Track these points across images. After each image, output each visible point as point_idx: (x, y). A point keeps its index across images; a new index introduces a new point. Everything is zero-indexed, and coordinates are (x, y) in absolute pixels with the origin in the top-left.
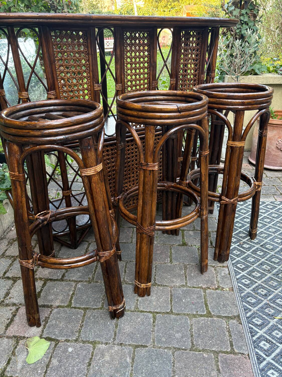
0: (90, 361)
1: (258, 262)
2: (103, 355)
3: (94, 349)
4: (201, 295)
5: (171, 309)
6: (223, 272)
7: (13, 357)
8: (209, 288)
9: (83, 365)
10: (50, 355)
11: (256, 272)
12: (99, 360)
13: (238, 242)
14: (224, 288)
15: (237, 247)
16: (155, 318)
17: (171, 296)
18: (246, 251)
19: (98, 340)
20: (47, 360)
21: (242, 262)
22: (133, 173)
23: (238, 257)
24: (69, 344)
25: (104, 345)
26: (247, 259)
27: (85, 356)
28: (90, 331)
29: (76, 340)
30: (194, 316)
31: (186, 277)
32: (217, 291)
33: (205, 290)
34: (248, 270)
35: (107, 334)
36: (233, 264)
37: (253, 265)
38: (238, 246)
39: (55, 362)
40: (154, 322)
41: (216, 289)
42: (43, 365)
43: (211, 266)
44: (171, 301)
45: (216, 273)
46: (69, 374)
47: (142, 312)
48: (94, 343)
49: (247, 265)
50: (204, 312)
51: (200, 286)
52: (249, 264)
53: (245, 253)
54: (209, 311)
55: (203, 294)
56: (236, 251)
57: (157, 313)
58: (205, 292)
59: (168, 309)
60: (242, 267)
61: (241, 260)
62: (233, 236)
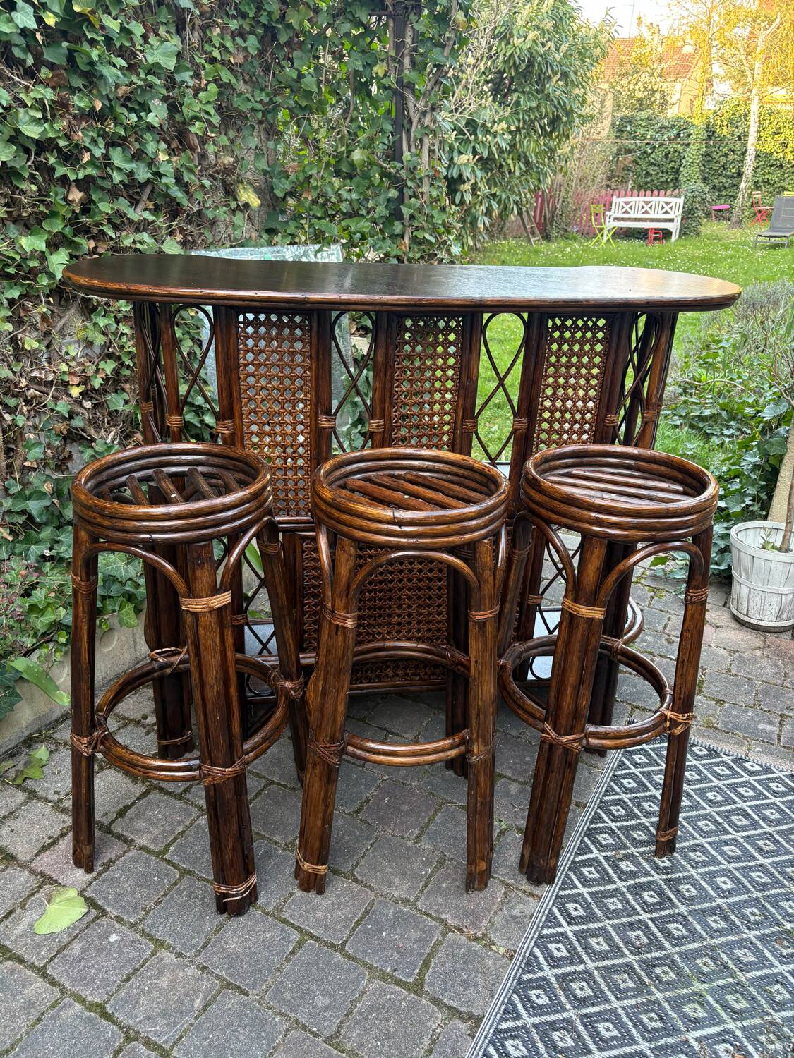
0: (133, 974)
1: (629, 916)
2: (160, 973)
3: (152, 955)
4: (431, 937)
5: (346, 942)
6: (522, 906)
7: (19, 910)
8: (460, 929)
9: (117, 975)
10: (76, 933)
11: (601, 939)
12: (149, 978)
13: (613, 850)
14: (494, 944)
15: (602, 860)
16: (300, 945)
17: (366, 912)
18: (616, 879)
19: (169, 941)
20: (66, 939)
21: (585, 900)
23: (584, 886)
24: (117, 925)
25: (173, 956)
26: (607, 898)
27: (130, 961)
28: (167, 918)
29: (133, 925)
30: (383, 976)
31: (426, 885)
32: (474, 943)
33: (448, 929)
34: (585, 927)
35: (193, 937)
36: (558, 897)
37: (609, 919)
38: (607, 858)
39: (76, 948)
40: (292, 953)
41: (476, 939)
42: (56, 945)
43: (502, 881)
44: (357, 924)
45: (502, 903)
46: (85, 979)
47: (284, 921)
48: (159, 944)
49: (594, 913)
50: (409, 977)
51: (443, 916)
52: (599, 913)
53: (611, 881)
54: (423, 981)
55: (438, 936)
56: (592, 869)
57: (312, 936)
58: (444, 935)
59: (338, 939)
60: (574, 913)
61: (587, 896)
62: (612, 830)
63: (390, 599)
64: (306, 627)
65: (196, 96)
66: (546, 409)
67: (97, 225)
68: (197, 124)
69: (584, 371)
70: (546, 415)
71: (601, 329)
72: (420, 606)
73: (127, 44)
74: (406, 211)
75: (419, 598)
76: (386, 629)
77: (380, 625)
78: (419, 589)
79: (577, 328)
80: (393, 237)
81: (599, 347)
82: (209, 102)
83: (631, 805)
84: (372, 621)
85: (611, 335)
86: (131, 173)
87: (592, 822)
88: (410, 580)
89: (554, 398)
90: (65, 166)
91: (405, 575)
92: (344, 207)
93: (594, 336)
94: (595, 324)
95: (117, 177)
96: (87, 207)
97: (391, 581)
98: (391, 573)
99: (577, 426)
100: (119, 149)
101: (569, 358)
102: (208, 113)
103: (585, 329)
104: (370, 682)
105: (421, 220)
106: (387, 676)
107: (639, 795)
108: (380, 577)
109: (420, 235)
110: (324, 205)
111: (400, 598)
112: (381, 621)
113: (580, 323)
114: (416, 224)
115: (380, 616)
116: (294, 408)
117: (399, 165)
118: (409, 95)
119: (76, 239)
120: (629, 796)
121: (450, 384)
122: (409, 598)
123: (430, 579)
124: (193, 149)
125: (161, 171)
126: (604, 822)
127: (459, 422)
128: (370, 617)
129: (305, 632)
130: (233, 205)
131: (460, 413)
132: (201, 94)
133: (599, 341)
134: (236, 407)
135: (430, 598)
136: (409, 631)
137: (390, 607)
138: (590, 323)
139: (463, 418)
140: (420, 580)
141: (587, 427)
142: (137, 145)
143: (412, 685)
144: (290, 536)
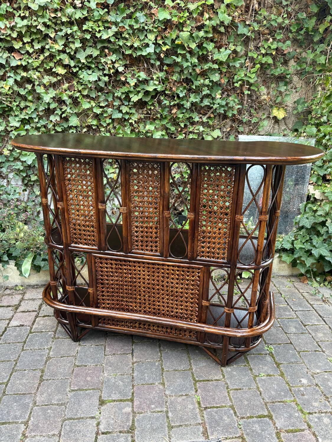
63: (135, 290)
64: (99, 297)
72: (149, 296)
75: (149, 292)
76: (134, 304)
77: (131, 302)
78: (149, 288)
84: (127, 299)
88: (144, 283)
91: (142, 280)
97: (135, 282)
98: (135, 278)
104: (128, 328)
106: (135, 327)
108: (129, 280)
111: (140, 291)
112: (131, 300)
115: (131, 298)
116: (88, 199)
122: (144, 292)
123: (154, 285)
127: (162, 212)
128: (126, 297)
129: (98, 299)
131: (162, 208)
134: (64, 197)
135: (154, 293)
136: (145, 307)
137: (135, 295)
139: (163, 210)
140: (149, 284)
143: (147, 333)
144: (89, 255)
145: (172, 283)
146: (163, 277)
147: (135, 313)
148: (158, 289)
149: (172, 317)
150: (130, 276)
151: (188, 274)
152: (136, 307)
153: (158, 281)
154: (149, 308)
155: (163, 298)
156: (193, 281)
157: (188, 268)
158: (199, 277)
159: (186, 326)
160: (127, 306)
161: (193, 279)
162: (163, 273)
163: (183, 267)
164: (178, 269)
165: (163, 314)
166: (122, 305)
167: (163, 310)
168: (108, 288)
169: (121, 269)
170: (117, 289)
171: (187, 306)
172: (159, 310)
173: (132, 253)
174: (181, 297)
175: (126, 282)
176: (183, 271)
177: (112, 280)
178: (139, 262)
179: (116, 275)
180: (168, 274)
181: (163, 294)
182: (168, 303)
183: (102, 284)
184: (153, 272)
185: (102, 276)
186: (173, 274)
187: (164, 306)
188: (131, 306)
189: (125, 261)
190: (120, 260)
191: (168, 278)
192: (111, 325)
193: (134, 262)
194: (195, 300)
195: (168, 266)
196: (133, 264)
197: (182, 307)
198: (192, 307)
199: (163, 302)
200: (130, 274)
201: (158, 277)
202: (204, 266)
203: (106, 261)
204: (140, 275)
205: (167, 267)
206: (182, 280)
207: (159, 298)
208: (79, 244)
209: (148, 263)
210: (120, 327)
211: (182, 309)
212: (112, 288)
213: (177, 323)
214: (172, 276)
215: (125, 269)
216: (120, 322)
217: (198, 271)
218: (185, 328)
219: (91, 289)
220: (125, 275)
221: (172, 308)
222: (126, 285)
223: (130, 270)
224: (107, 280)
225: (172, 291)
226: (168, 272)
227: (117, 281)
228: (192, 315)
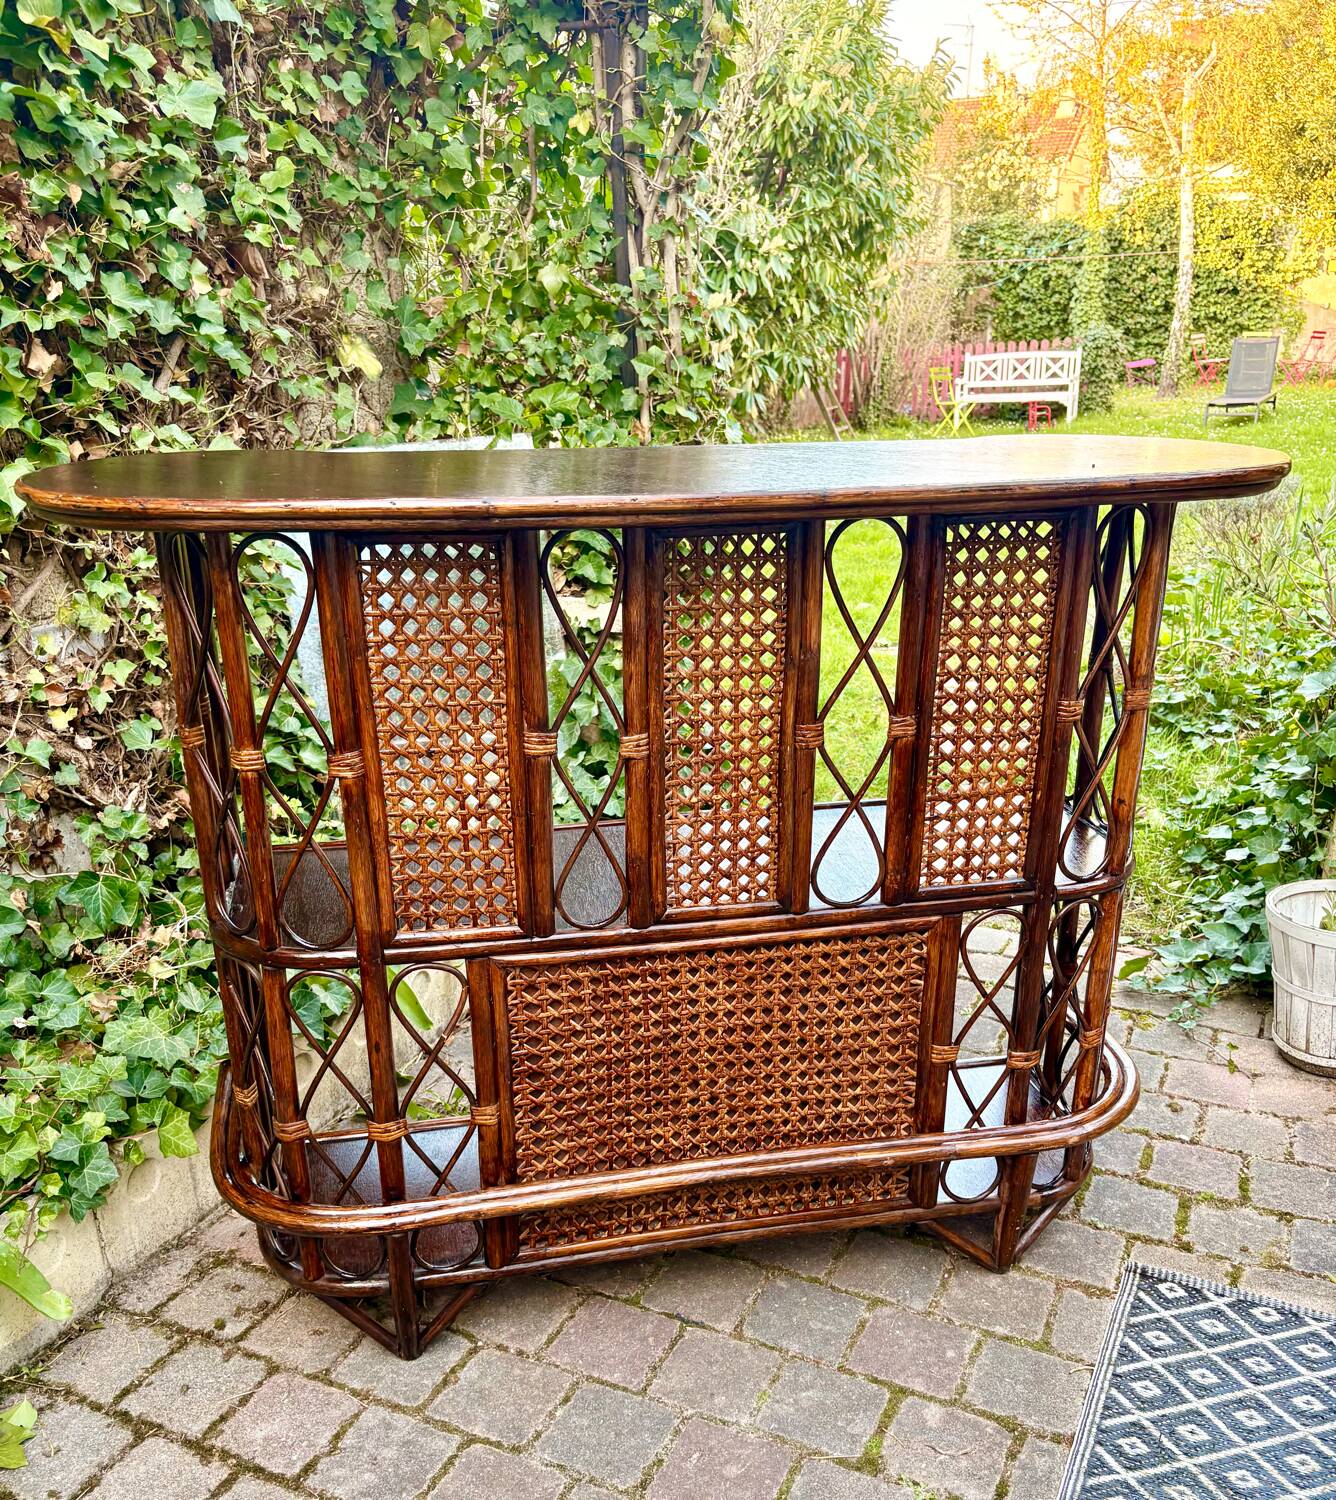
22: (695, 1084)
62: (1128, 1486)
63: (676, 1070)
64: (520, 1135)
65: (255, 179)
66: (949, 697)
67: (84, 413)
68: (260, 227)
69: (1015, 622)
70: (950, 707)
71: (1044, 541)
72: (732, 1081)
73: (124, 85)
74: (643, 370)
75: (730, 1065)
76: (672, 1127)
77: (658, 1122)
78: (730, 1048)
79: (1001, 542)
80: (622, 416)
81: (1041, 576)
82: (279, 190)
83: (1156, 1433)
84: (643, 1115)
85: (1062, 552)
86: (144, 318)
87: (1089, 1474)
88: (711, 1032)
89: (963, 674)
90: (20, 307)
91: (702, 1023)
92: (532, 367)
93: (1032, 555)
94: (1032, 532)
95: (115, 326)
96: (65, 381)
97: (676, 1037)
98: (675, 1021)
99: (1007, 727)
100: (119, 275)
101: (988, 598)
102: (278, 209)
103: (1015, 542)
104: (645, 1230)
105: (669, 383)
106: (676, 1217)
107: (1166, 1411)
108: (654, 1032)
109: (670, 409)
110: (495, 367)
111: (694, 1068)
112: (659, 1113)
113: (1005, 532)
114: (661, 391)
115: (659, 1104)
117: (624, 289)
118: (634, 165)
119: (47, 441)
120: (1149, 1414)
121: (768, 660)
122: (712, 1066)
123: (748, 1029)
124: (254, 275)
125: (200, 313)
126: (1111, 1471)
127: (789, 731)
128: (639, 1107)
129: (518, 1144)
130: (334, 372)
131: (791, 713)
132: (264, 177)
133: (1040, 564)
134: (367, 727)
135: (750, 1064)
136: (713, 1129)
137: (676, 1087)
138: (1023, 532)
139: (796, 722)
140: (730, 1031)
141: (1025, 726)
142: (152, 269)
143: (724, 1230)
144: (481, 964)
145: (822, 1006)
146: (787, 992)
147: (674, 1162)
148: (767, 1045)
149: (819, 1138)
150: (655, 1016)
151: (883, 958)
152: (676, 1135)
153: (767, 1011)
154: (732, 1127)
155: (786, 1075)
156: (899, 980)
157: (883, 934)
158: (920, 960)
159: (889, 1156)
160: (638, 1140)
161: (901, 972)
162: (787, 976)
163: (863, 936)
164: (846, 947)
165: (786, 1136)
166: (622, 1141)
167: (786, 1122)
168: (559, 1088)
169: (616, 995)
170: (600, 1080)
171: (874, 1083)
172: (770, 1123)
173: (671, 920)
174: (856, 1053)
175: (637, 1043)
176: (864, 952)
177: (579, 1051)
178: (691, 953)
179: (598, 1024)
180: (806, 974)
181: (785, 1060)
182: (803, 1089)
183: (534, 1075)
184: (751, 979)
185: (534, 1041)
186: (825, 972)
187: (787, 1106)
188: (658, 1137)
189: (633, 958)
190: (614, 960)
191: (805, 990)
192: (571, 1241)
193: (672, 955)
194: (904, 1052)
195: (808, 942)
196: (668, 963)
197: (858, 1091)
198: (892, 1082)
199: (786, 1091)
200: (656, 1007)
201: (769, 993)
202: (943, 914)
203: (553, 977)
204: (693, 1002)
205: (802, 949)
206: (861, 984)
207: (768, 1077)
208: (429, 928)
209: (729, 949)
210: (610, 1236)
211: (855, 1099)
212: (579, 1084)
213: (852, 1152)
214: (825, 981)
215: (635, 993)
216: (610, 1219)
217: (917, 937)
218: (890, 1162)
219: (491, 1109)
220: (634, 1018)
221: (820, 1103)
222: (637, 1059)
223: (656, 991)
224: (556, 1054)
225: (820, 1039)
226: (806, 966)
227: (599, 1048)
228: (893, 1112)
